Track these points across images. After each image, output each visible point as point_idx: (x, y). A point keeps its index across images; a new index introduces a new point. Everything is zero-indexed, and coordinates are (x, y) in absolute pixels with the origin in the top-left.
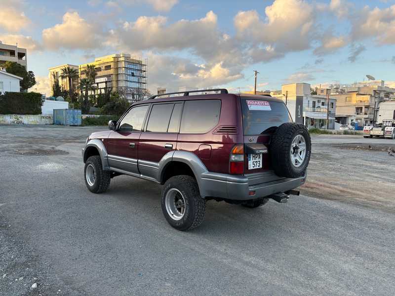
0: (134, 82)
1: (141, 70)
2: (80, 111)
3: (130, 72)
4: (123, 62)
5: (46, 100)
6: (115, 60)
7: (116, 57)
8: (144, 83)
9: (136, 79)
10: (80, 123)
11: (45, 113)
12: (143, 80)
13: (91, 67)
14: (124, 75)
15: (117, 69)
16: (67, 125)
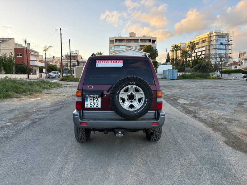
0: (222, 49)
1: (228, 41)
2: (177, 71)
3: (219, 43)
4: (215, 36)
5: (160, 65)
6: (208, 36)
7: (210, 34)
8: (230, 49)
9: (224, 47)
10: (176, 78)
11: (159, 72)
12: (230, 47)
13: (192, 43)
14: (214, 45)
15: (210, 41)
16: (168, 79)
